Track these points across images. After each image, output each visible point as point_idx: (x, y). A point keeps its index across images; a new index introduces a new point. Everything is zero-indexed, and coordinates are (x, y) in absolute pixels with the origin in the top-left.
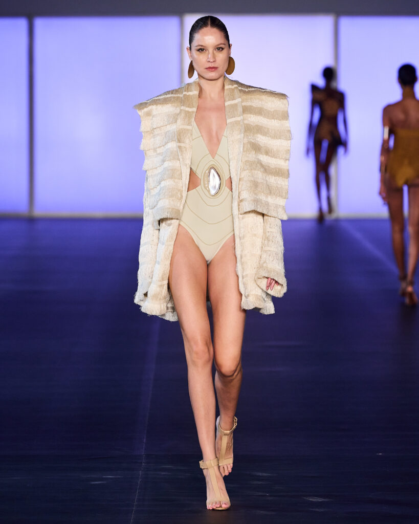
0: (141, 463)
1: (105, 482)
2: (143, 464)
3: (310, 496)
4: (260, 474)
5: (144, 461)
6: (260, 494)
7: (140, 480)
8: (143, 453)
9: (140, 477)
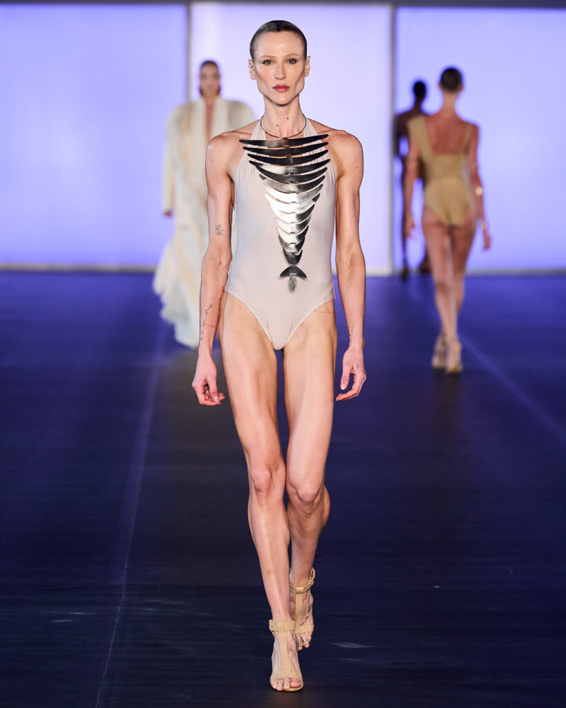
0: (121, 596)
1: (72, 620)
2: (122, 598)
5: (124, 593)
7: (118, 618)
8: (123, 583)
9: (118, 614)
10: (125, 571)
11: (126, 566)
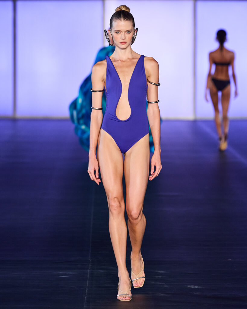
1: (68, 276)
2: (90, 266)
3: (190, 285)
4: (160, 272)
5: (90, 263)
6: (160, 283)
7: (89, 275)
8: (90, 259)
9: (88, 273)
10: (90, 254)
11: (90, 252)
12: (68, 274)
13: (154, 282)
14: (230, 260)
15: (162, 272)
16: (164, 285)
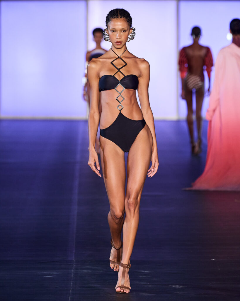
1: (52, 276)
3: (173, 284)
4: (143, 271)
5: (74, 264)
6: (144, 283)
7: (73, 275)
8: (73, 259)
9: (73, 273)
10: (74, 254)
11: (74, 251)
12: (52, 274)
13: (137, 282)
14: (213, 259)
15: (146, 271)
16: (148, 284)
